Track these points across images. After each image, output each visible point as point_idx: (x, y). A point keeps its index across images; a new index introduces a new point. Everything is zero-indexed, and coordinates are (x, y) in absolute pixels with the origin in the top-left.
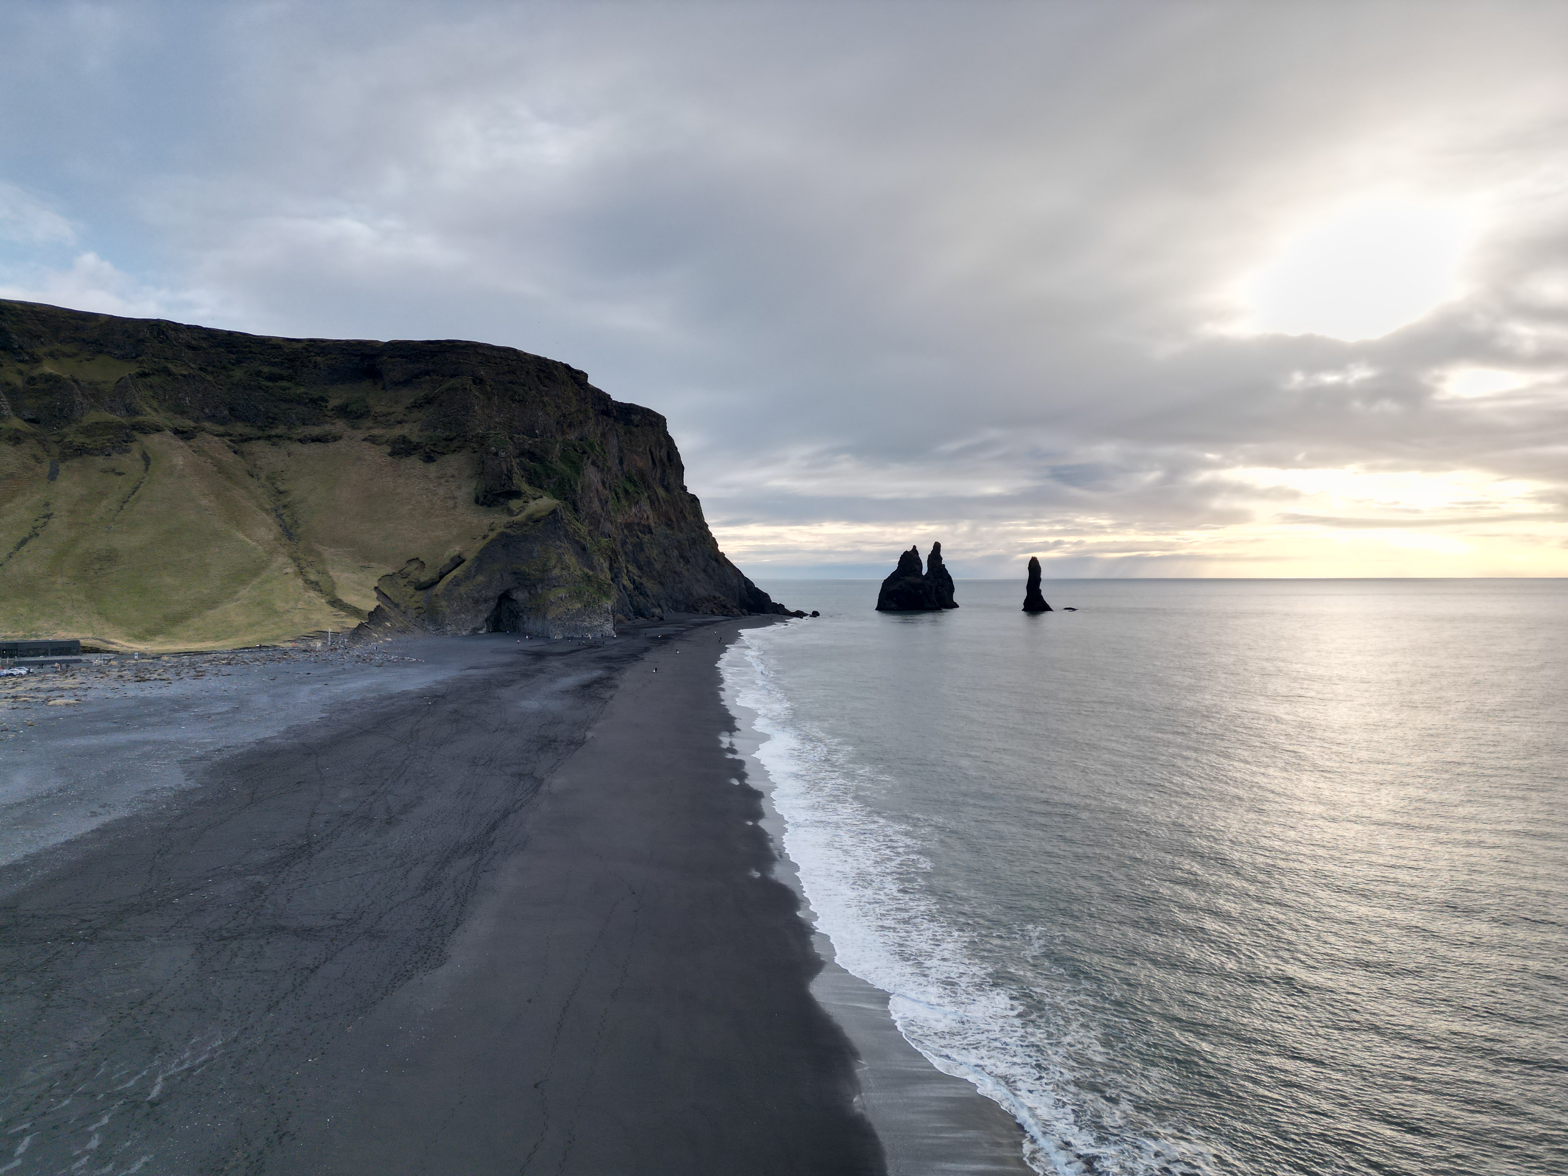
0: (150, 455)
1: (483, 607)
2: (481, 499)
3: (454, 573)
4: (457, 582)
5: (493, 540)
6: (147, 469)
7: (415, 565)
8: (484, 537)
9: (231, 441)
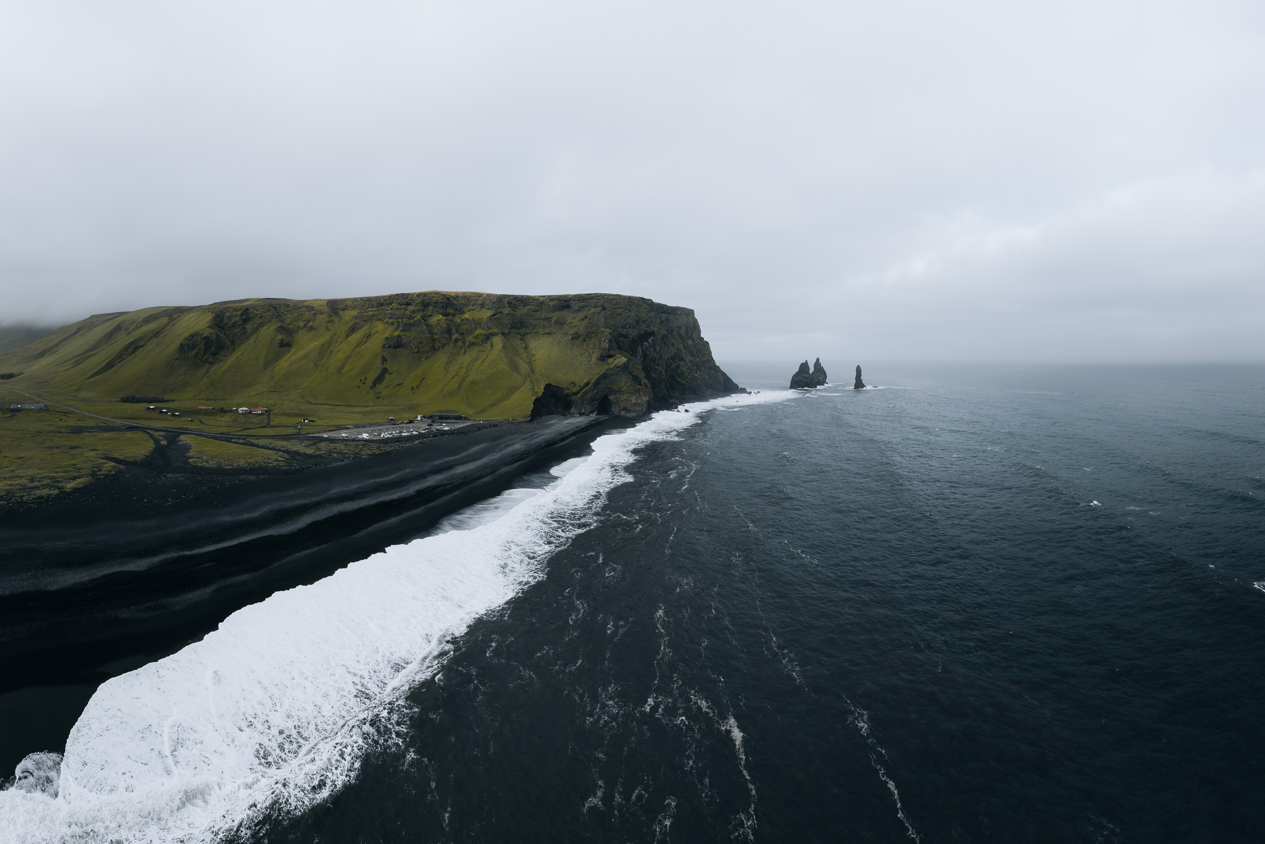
0: (493, 344)
1: (596, 402)
2: (599, 358)
3: (585, 389)
4: (586, 393)
5: (601, 375)
6: (491, 350)
7: (572, 385)
8: (598, 374)
9: (521, 336)
